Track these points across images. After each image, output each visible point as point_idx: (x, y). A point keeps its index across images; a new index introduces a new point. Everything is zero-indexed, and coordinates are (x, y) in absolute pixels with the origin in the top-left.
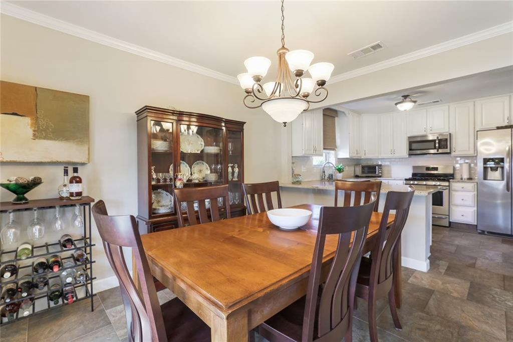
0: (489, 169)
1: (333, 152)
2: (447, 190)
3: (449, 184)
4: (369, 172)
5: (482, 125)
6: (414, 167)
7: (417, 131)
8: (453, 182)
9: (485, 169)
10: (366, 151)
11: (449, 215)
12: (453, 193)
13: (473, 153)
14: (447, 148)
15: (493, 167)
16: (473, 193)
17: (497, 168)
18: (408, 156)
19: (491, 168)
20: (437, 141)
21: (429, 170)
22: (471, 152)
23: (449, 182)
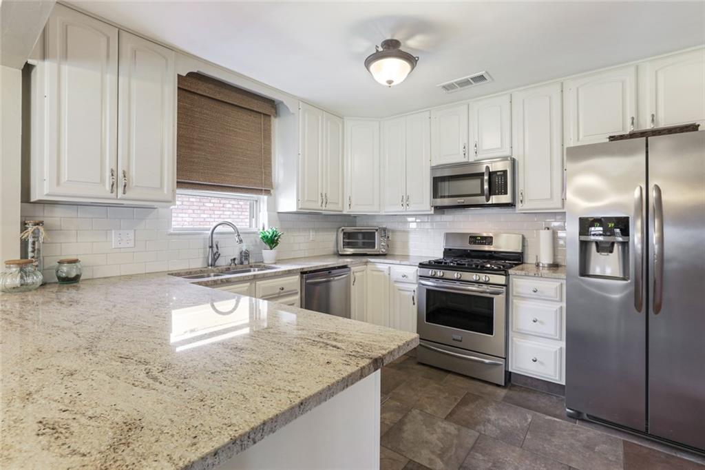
0: (594, 247)
1: (264, 198)
2: (503, 296)
3: (508, 280)
4: (365, 245)
5: (578, 139)
6: (448, 236)
7: (451, 154)
8: (515, 274)
9: (584, 246)
10: (353, 199)
11: (506, 359)
12: (516, 303)
13: (560, 206)
14: (506, 193)
15: (601, 242)
16: (557, 306)
17: (613, 244)
18: (432, 212)
19: (597, 243)
20: (486, 178)
21: (475, 243)
22: (555, 204)
23: (507, 275)
